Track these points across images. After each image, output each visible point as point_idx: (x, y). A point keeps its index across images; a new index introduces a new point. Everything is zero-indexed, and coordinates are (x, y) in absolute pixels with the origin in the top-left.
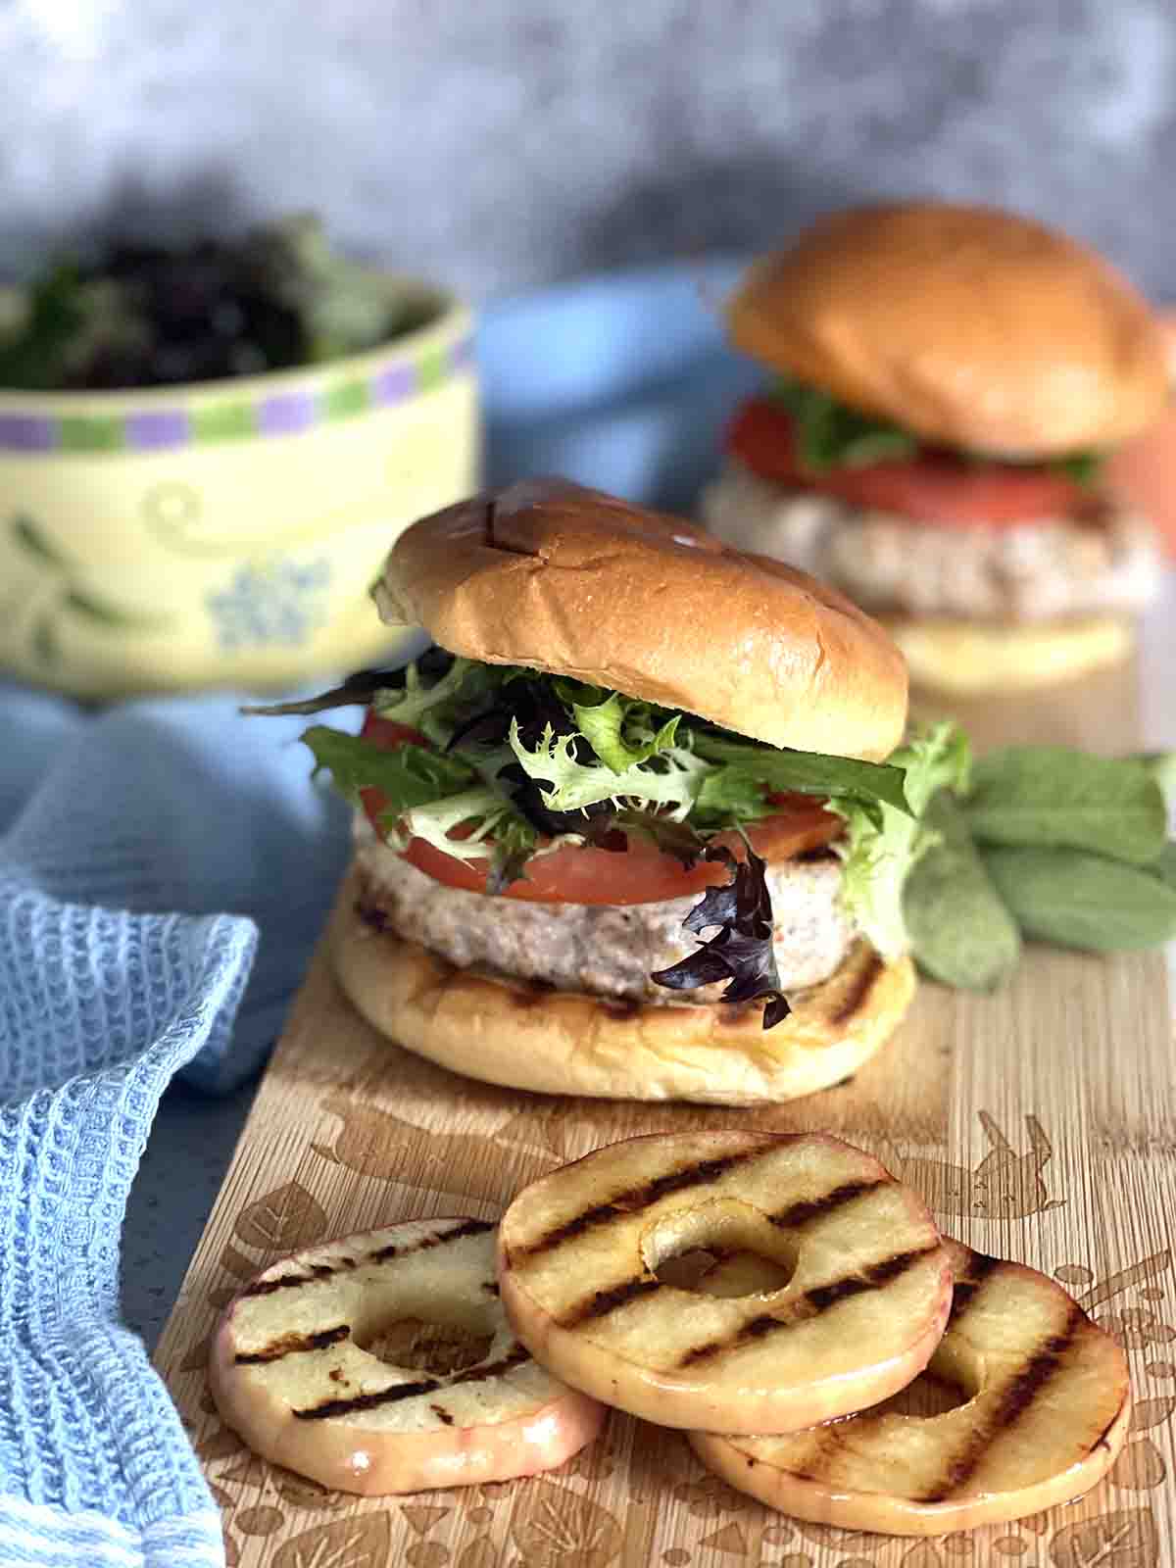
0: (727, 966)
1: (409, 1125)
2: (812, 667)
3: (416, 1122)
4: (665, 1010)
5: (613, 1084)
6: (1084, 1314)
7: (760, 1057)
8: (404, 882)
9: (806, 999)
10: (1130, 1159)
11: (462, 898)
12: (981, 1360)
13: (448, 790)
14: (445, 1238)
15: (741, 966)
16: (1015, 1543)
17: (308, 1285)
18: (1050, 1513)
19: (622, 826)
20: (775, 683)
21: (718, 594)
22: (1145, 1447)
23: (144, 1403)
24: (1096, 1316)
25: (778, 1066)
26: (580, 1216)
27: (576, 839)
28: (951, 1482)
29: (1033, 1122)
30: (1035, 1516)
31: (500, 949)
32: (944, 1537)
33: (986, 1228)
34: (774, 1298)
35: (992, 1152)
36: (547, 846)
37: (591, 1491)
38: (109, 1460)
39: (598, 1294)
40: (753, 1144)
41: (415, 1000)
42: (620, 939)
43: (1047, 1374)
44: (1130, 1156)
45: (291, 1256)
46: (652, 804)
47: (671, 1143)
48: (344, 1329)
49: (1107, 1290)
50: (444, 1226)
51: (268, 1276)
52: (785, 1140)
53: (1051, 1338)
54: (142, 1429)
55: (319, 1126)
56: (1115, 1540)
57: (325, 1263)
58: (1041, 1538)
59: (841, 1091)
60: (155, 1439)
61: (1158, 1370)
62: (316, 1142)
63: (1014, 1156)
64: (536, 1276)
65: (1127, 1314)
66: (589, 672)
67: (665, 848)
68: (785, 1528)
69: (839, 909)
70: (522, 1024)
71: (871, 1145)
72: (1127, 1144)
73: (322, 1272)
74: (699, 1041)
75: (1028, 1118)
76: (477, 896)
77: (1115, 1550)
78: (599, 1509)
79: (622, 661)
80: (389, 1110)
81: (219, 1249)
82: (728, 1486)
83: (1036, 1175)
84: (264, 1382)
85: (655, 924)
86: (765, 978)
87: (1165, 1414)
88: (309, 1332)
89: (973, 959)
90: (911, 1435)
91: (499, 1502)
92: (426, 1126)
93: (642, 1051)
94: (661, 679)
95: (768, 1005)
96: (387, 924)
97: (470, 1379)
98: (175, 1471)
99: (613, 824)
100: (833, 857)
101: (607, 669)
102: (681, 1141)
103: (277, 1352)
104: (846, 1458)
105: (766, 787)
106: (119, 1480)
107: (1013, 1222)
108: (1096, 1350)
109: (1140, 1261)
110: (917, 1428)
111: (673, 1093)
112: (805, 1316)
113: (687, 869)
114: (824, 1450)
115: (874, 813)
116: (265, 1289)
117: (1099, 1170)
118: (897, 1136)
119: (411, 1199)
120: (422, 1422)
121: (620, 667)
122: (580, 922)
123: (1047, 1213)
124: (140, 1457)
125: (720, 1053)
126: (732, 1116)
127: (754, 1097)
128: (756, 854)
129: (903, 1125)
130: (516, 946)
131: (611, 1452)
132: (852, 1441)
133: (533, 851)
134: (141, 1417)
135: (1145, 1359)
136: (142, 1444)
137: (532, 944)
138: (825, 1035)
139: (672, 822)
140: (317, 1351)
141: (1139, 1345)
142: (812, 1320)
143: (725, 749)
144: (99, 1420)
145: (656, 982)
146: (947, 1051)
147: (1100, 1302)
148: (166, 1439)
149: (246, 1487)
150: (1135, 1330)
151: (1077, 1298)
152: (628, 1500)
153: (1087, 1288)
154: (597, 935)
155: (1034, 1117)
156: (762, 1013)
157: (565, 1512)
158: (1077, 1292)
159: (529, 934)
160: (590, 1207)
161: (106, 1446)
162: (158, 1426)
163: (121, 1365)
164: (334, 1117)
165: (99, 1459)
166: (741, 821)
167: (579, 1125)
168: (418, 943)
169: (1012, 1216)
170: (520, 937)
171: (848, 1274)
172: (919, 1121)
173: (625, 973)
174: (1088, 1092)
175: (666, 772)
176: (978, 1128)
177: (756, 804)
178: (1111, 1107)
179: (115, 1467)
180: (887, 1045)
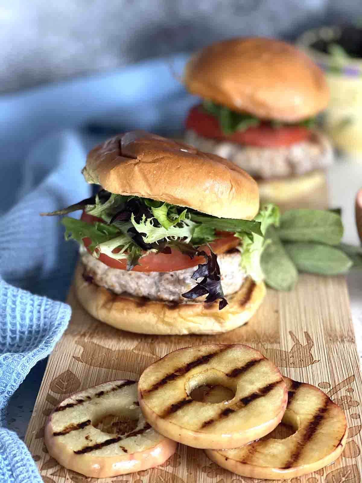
0: (206, 290)
1: (105, 348)
2: (229, 191)
3: (107, 347)
4: (187, 305)
5: (171, 330)
6: (329, 398)
7: (218, 318)
8: (98, 267)
9: (232, 298)
10: (339, 344)
11: (118, 271)
12: (298, 418)
13: (112, 237)
14: (120, 387)
15: (211, 290)
16: (314, 479)
17: (75, 406)
18: (324, 469)
19: (169, 245)
20: (217, 197)
21: (197, 168)
22: (353, 443)
23: (19, 451)
24: (333, 399)
25: (223, 321)
26: (164, 378)
27: (154, 251)
28: (292, 461)
29: (307, 334)
30: (320, 470)
31: (131, 287)
32: (291, 479)
33: (295, 371)
34: (230, 402)
35: (294, 345)
36: (145, 253)
37: (174, 471)
38: (8, 470)
39: (173, 405)
40: (219, 349)
41: (104, 306)
42: (170, 282)
43: (320, 421)
44: (339, 343)
45: (69, 396)
46: (179, 238)
47: (192, 350)
48: (89, 421)
49: (335, 390)
50: (119, 383)
51: (62, 404)
52: (229, 347)
53: (320, 409)
54: (19, 460)
55: (75, 350)
56: (346, 476)
57: (80, 398)
58: (322, 477)
59: (245, 327)
60: (23, 462)
61: (354, 416)
62: (74, 356)
63: (302, 346)
64: (151, 401)
65: (343, 398)
66: (156, 197)
67: (183, 252)
68: (239, 479)
69: (240, 268)
70: (140, 313)
71: (255, 345)
72: (337, 339)
73: (80, 402)
74: (198, 315)
75: (305, 332)
76: (123, 271)
77: (346, 479)
78: (178, 478)
79: (167, 192)
80: (98, 343)
81: (45, 395)
82: (219, 466)
83: (309, 352)
84: (64, 442)
85: (181, 277)
86: (219, 293)
87: (358, 432)
88: (78, 423)
89: (283, 280)
90: (278, 445)
91: (144, 477)
92: (110, 348)
93: (180, 319)
94: (180, 198)
95: (220, 302)
96: (93, 281)
97: (132, 436)
98: (30, 473)
99: (166, 245)
100: (238, 251)
101: (162, 195)
102: (195, 349)
103: (67, 431)
104: (257, 455)
105: (215, 230)
106: (12, 477)
107: (303, 368)
108: (335, 411)
109: (345, 379)
110: (280, 443)
111: (190, 332)
112: (240, 407)
113: (192, 259)
114: (250, 453)
115: (251, 236)
116: (61, 409)
117: (329, 348)
118: (263, 341)
119: (107, 374)
120: (117, 453)
121: (166, 194)
122: (156, 278)
123: (313, 364)
124: (19, 469)
125: (205, 318)
126: (209, 338)
127: (217, 331)
128: (213, 252)
129: (265, 338)
130: (136, 286)
131: (180, 457)
132: (259, 449)
133: (141, 255)
134: (19, 455)
135: (350, 413)
136: (19, 464)
137: (141, 286)
138: (239, 310)
139: (185, 243)
140: (81, 430)
141: (347, 408)
142: (243, 409)
143: (201, 219)
144: (4, 456)
145: (184, 297)
146: (277, 312)
147: (334, 394)
148: (27, 462)
149: (60, 478)
150: (346, 403)
151: (326, 393)
152: (187, 474)
153: (329, 390)
154: (163, 282)
155: (307, 332)
156: (218, 304)
157: (166, 479)
158: (326, 391)
159: (141, 282)
160: (167, 374)
161: (7, 465)
162: (24, 458)
163: (11, 439)
164: (80, 347)
165: (5, 470)
166: (209, 242)
167: (160, 344)
168: (104, 287)
169: (303, 366)
170: (137, 283)
171: (253, 392)
172: (270, 335)
173: (173, 293)
174: (323, 324)
175: (182, 227)
176: (289, 337)
177: (212, 235)
178: (331, 327)
179: (10, 473)
180: (257, 311)
